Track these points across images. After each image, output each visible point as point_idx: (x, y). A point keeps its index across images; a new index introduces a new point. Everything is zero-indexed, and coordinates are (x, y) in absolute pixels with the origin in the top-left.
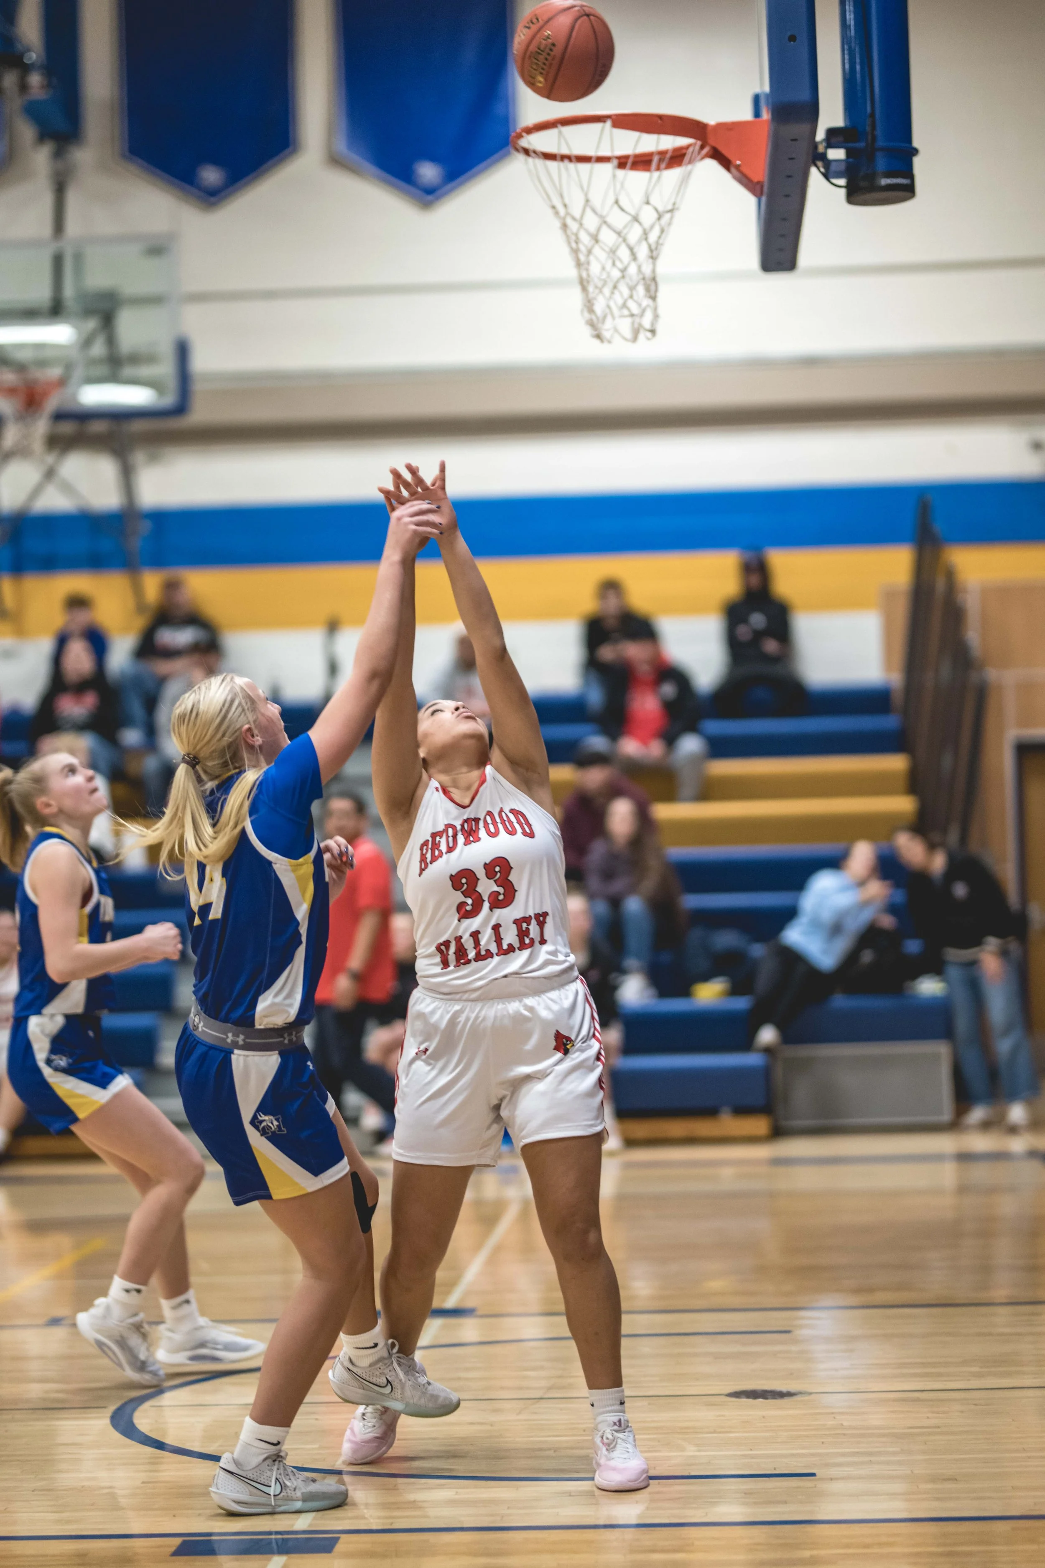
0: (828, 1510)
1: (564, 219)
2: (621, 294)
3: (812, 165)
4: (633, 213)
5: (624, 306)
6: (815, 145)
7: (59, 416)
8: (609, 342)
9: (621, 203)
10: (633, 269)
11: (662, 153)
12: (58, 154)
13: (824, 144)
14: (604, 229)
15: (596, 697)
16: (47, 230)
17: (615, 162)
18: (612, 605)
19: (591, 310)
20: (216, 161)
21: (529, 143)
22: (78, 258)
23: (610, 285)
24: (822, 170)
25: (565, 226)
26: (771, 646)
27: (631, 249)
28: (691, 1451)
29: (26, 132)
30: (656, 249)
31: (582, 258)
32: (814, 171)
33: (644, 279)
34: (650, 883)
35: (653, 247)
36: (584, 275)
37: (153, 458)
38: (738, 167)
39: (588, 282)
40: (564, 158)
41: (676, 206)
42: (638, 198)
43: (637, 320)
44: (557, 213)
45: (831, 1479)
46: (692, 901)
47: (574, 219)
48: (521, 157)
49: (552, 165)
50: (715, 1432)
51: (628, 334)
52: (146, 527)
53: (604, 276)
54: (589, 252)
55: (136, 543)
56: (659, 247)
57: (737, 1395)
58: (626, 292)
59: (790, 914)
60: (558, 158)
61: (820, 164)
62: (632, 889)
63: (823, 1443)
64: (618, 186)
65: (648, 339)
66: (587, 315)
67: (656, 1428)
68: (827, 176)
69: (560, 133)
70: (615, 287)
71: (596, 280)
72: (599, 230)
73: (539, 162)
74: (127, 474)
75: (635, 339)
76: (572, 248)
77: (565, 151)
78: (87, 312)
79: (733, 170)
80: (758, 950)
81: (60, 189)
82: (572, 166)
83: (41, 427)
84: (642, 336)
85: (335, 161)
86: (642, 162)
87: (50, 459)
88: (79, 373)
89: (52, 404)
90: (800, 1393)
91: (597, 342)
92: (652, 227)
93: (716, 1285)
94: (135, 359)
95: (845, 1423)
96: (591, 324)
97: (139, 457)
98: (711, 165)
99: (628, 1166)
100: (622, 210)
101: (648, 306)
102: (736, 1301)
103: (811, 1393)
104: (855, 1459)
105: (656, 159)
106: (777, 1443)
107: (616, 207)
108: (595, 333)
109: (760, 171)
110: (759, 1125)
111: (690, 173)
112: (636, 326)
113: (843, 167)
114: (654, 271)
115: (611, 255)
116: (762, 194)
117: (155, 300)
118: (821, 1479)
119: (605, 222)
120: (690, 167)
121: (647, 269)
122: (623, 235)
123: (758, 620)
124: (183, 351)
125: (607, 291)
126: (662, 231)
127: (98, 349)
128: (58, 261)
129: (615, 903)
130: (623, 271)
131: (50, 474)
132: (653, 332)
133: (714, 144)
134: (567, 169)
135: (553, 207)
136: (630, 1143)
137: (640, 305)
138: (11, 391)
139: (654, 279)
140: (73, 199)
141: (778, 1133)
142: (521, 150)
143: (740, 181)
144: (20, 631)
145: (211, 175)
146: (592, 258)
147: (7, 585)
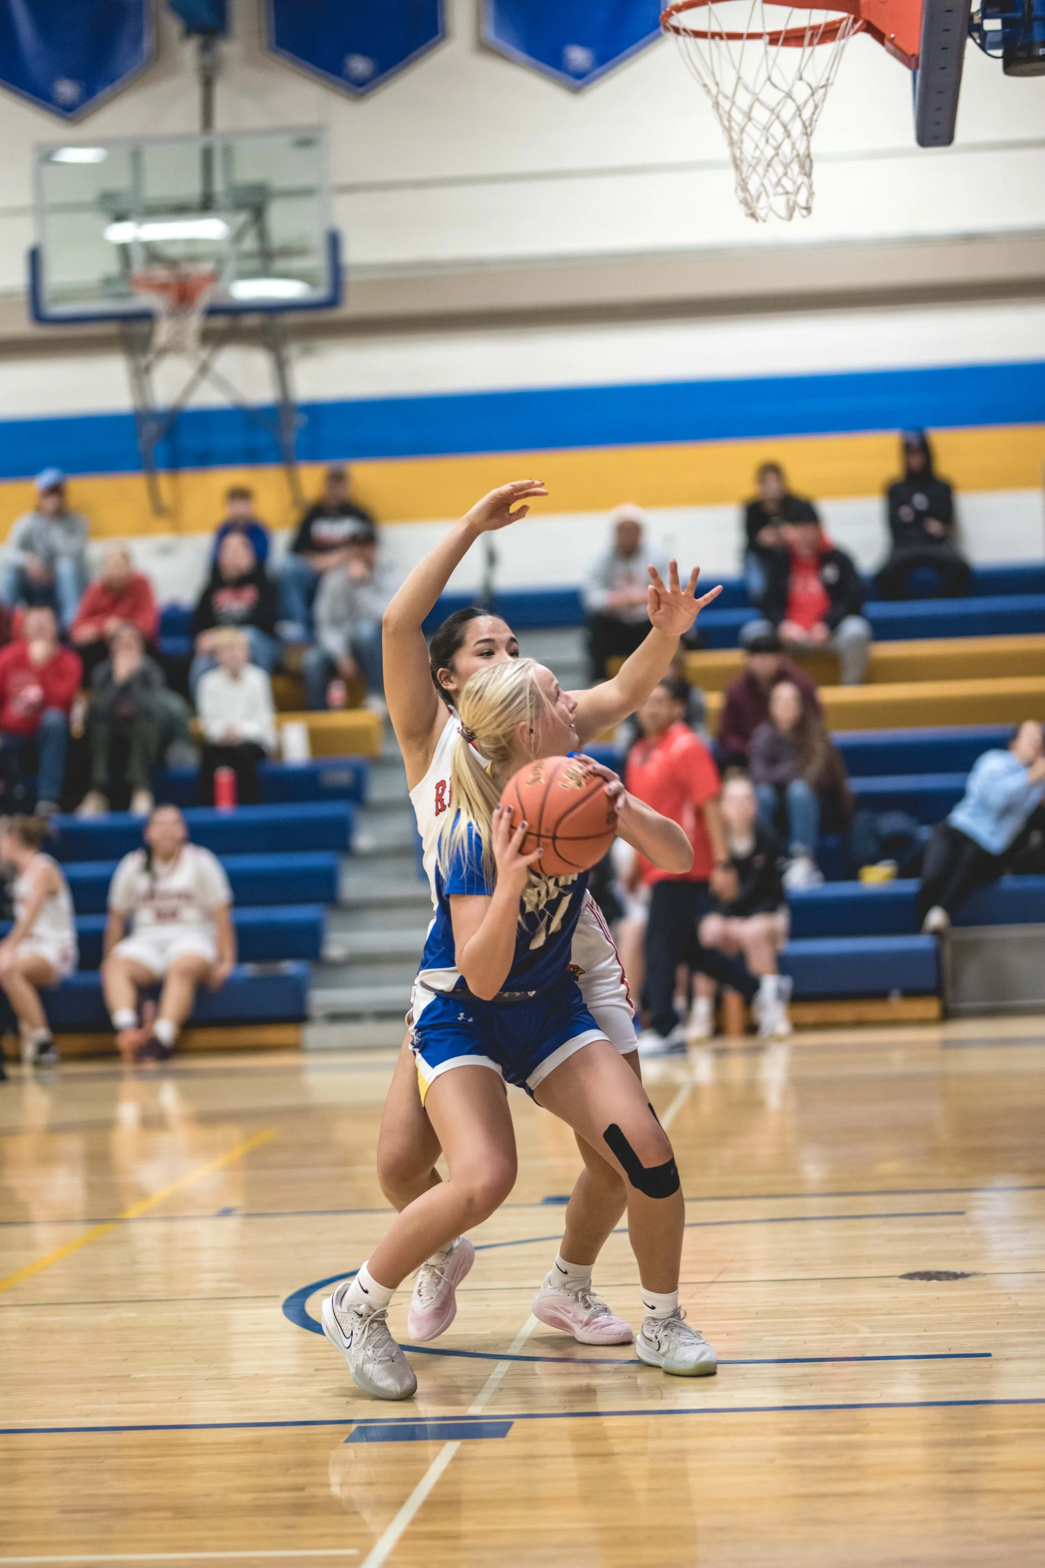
0: (1004, 1390)
1: (716, 97)
2: (775, 171)
3: (969, 36)
4: (786, 89)
5: (779, 183)
6: (971, 17)
7: (212, 311)
8: (764, 221)
9: (773, 79)
10: (786, 147)
11: (815, 29)
12: (206, 48)
13: (980, 15)
14: (757, 104)
15: (757, 582)
16: (194, 123)
17: (767, 38)
18: (772, 488)
19: (745, 189)
20: (364, 52)
21: (679, 21)
22: (228, 152)
23: (764, 163)
24: (978, 41)
25: (717, 105)
26: (934, 527)
27: (785, 127)
28: (865, 1332)
29: (173, 26)
30: (810, 125)
31: (735, 136)
32: (970, 42)
33: (798, 156)
34: (815, 767)
35: (807, 123)
36: (738, 153)
37: (307, 352)
38: (892, 40)
39: (742, 161)
40: (714, 35)
41: (830, 81)
42: (791, 74)
43: (792, 198)
44: (709, 91)
45: (1007, 1359)
46: (857, 785)
47: (726, 97)
48: (671, 36)
49: (702, 43)
50: (888, 1314)
51: (783, 213)
52: (300, 420)
53: (758, 154)
54: (742, 130)
55: (291, 437)
56: (813, 123)
57: (911, 1276)
58: (780, 170)
59: (958, 795)
60: (709, 36)
61: (976, 35)
62: (798, 773)
63: (998, 1323)
64: (770, 63)
65: (804, 217)
66: (741, 194)
67: (830, 1310)
68: (983, 47)
69: (710, 9)
70: (769, 165)
71: (750, 159)
72: (751, 107)
73: (690, 41)
74: (281, 368)
75: (790, 217)
76: (724, 127)
77: (715, 28)
78: (238, 206)
79: (886, 42)
80: (925, 833)
81: (208, 83)
82: (723, 44)
83: (194, 322)
84: (797, 214)
85: (484, 47)
86: (794, 38)
87: (204, 354)
88: (231, 267)
89: (205, 299)
90: (974, 1274)
91: (753, 221)
92: (805, 103)
93: (887, 1167)
94: (287, 252)
95: (1021, 1304)
96: (745, 203)
97: (293, 350)
98: (865, 40)
99: (797, 1051)
100: (775, 86)
101: (802, 183)
102: (908, 1184)
103: (985, 1274)
104: (1031, 1339)
105: (808, 34)
106: (952, 1323)
107: (768, 83)
108: (750, 212)
109: (915, 44)
110: (930, 1008)
111: (843, 47)
112: (791, 203)
113: (999, 37)
114: (808, 147)
115: (765, 133)
116: (917, 67)
117: (306, 192)
118: (997, 1359)
119: (758, 99)
120: (843, 41)
121: (801, 148)
122: (776, 111)
123: (920, 501)
124: (334, 242)
125: (760, 169)
126: (816, 107)
127: (250, 243)
128: (207, 156)
129: (781, 788)
130: (777, 148)
131: (204, 369)
132: (808, 209)
133: (868, 18)
134: (718, 47)
135: (705, 86)
136: (798, 1027)
137: (794, 183)
138: (163, 287)
139: (809, 156)
140: (222, 93)
141: (947, 1015)
142: (671, 29)
143: (895, 55)
144: (178, 527)
145: (359, 65)
146: (745, 136)
147: (164, 481)
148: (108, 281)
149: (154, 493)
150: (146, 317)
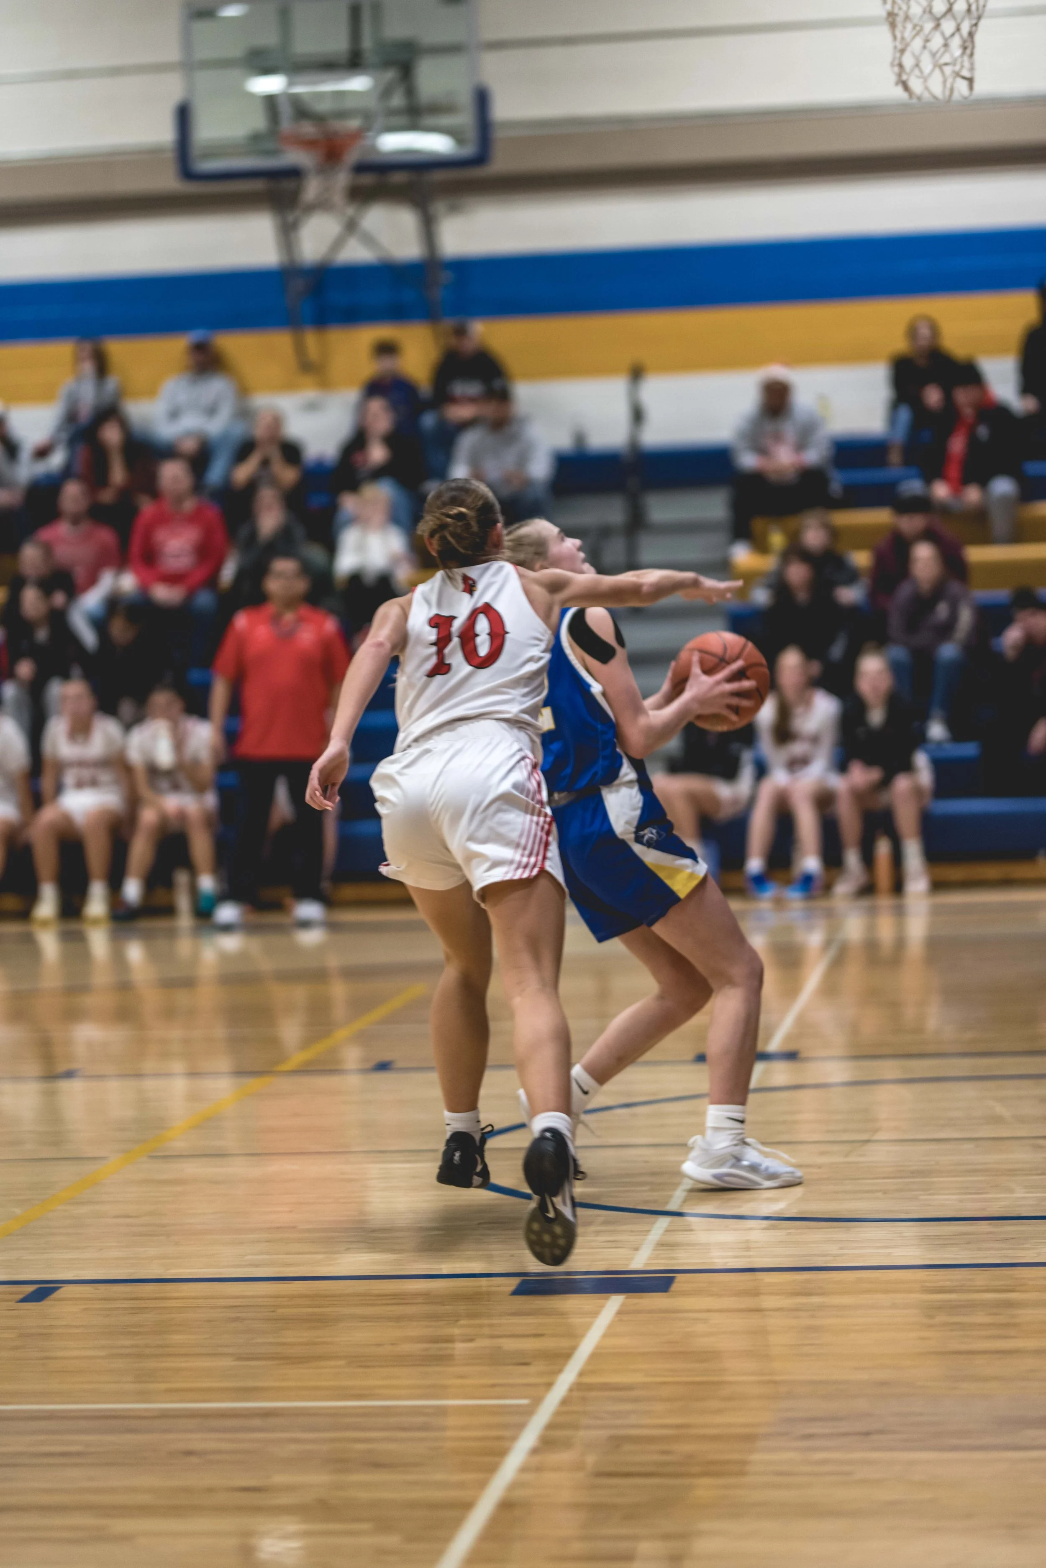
7: (361, 168)
19: (900, 65)
22: (376, 8)
37: (454, 209)
52: (446, 277)
55: (439, 294)
74: (428, 225)
78: (386, 64)
83: (342, 179)
87: (350, 211)
88: (378, 121)
89: (352, 156)
94: (435, 109)
96: (900, 78)
97: (439, 207)
117: (453, 49)
124: (482, 99)
127: (398, 100)
128: (355, 12)
131: (351, 227)
138: (311, 144)
144: (325, 383)
147: (311, 339)
148: (256, 138)
149: (300, 349)
150: (294, 174)
